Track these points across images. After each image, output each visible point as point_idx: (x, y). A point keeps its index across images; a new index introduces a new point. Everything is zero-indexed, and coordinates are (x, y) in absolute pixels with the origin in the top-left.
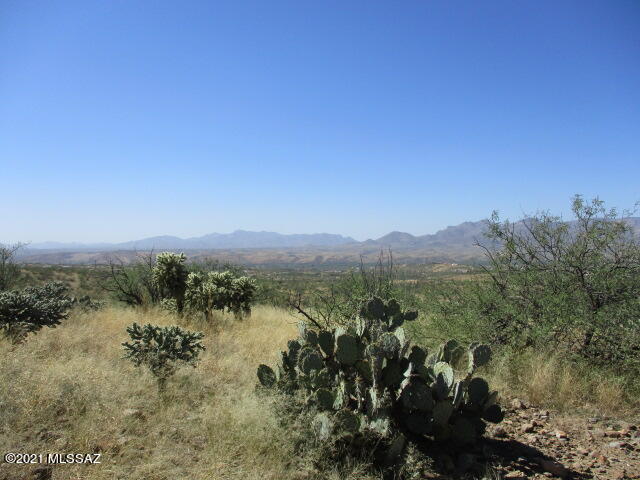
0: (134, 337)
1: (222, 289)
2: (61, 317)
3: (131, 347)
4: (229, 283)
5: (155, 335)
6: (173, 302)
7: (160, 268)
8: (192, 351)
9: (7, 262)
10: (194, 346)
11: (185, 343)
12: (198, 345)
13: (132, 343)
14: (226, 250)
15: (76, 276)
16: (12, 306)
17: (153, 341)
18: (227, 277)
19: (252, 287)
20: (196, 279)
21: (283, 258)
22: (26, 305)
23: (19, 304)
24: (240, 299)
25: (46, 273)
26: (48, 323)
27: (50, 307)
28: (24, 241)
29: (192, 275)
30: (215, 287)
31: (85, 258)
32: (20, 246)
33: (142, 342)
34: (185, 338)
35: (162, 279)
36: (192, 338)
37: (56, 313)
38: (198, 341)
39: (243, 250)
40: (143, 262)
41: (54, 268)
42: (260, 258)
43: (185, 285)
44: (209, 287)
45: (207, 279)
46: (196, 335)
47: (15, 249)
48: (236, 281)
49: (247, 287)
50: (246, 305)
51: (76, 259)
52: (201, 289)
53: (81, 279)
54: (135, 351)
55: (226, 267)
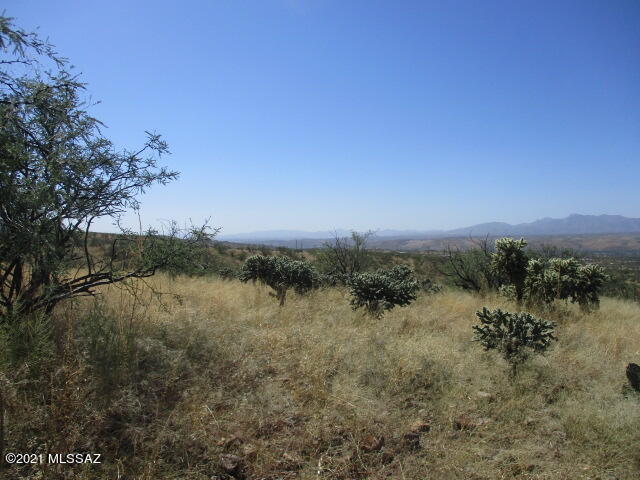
0: (484, 322)
1: (565, 277)
2: (411, 298)
3: (481, 331)
4: (573, 271)
5: (505, 322)
6: (511, 288)
7: (499, 254)
8: (544, 341)
9: (360, 247)
10: (545, 336)
11: (536, 331)
12: (549, 335)
13: (481, 327)
14: (560, 236)
15: (411, 261)
16: (371, 286)
17: (502, 327)
18: (570, 264)
19: (602, 277)
20: (536, 266)
21: (630, 245)
22: (382, 285)
23: (377, 284)
24: (587, 289)
25: (387, 258)
26: (401, 303)
27: (401, 288)
28: (373, 229)
29: (532, 262)
30: (557, 275)
31: (418, 244)
32: (370, 233)
33: (491, 327)
34: (536, 327)
35: (501, 265)
36: (544, 327)
37: (406, 294)
38: (549, 331)
39: (580, 236)
40: (478, 248)
41: (392, 254)
42: (600, 244)
43: (525, 271)
44: (551, 274)
45: (548, 266)
46: (548, 324)
47: (366, 236)
48: (581, 268)
49: (594, 275)
50: (594, 295)
51: (411, 246)
52: (543, 276)
53: (416, 264)
54: (485, 335)
55: (566, 254)
